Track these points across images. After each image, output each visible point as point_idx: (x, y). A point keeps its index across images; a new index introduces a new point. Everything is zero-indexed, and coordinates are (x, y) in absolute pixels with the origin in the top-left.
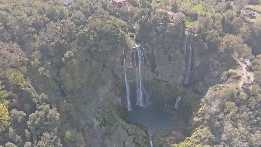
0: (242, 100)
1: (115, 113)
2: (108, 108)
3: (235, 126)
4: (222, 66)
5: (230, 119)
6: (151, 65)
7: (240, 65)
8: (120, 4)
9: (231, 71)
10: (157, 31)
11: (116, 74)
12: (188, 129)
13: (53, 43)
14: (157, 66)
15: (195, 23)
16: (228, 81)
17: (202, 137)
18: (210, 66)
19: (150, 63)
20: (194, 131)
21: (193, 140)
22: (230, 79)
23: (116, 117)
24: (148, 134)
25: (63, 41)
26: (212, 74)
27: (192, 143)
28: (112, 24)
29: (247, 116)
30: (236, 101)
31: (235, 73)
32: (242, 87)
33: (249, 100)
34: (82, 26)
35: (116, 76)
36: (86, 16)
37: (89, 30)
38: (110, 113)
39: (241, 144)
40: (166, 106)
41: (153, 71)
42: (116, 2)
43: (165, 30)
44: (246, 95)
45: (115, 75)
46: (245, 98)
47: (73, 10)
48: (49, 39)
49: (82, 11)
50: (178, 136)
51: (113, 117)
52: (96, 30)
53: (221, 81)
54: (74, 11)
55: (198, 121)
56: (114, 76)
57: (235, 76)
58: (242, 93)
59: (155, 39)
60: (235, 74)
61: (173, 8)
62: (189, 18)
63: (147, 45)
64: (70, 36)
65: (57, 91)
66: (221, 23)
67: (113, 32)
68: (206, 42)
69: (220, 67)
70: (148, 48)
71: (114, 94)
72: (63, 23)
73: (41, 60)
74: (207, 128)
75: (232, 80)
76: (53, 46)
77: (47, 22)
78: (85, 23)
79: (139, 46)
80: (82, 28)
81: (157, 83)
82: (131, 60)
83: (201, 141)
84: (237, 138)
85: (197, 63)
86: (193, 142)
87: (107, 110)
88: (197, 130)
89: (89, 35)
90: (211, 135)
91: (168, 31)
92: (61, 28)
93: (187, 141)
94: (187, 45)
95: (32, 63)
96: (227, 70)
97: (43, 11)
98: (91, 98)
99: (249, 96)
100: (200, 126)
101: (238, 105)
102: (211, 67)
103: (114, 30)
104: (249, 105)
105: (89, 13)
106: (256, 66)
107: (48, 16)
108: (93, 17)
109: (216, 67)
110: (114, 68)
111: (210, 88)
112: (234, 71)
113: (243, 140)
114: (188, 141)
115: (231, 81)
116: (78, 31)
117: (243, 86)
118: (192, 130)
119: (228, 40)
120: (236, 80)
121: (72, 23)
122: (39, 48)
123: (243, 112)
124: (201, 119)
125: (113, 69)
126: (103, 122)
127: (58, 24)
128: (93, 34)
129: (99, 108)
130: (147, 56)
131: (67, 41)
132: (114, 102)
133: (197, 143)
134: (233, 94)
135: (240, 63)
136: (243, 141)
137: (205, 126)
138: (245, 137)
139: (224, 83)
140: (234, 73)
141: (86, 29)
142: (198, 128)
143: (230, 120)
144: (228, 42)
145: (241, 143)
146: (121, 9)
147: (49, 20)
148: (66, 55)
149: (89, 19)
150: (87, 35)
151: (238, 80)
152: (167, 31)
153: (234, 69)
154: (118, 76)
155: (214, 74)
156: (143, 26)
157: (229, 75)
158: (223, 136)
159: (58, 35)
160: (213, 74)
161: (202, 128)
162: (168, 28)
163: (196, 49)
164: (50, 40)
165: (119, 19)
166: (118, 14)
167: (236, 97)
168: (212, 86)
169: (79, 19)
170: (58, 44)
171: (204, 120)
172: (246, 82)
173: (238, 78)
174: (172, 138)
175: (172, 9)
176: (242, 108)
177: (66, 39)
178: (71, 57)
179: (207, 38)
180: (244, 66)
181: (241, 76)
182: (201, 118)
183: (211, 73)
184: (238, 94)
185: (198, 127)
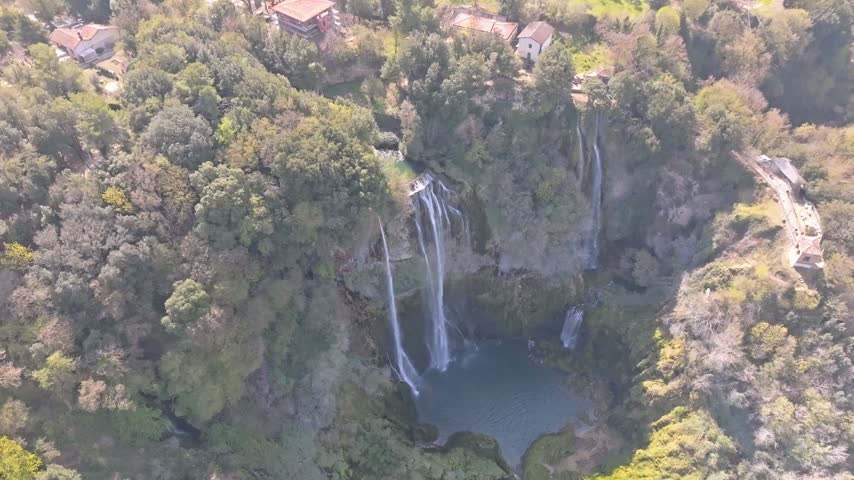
0: (806, 311)
1: (385, 428)
2: (355, 419)
3: (797, 400)
4: (703, 190)
5: (777, 379)
6: (474, 233)
7: (766, 185)
8: (317, 28)
9: (742, 210)
10: (476, 111)
11: (352, 288)
12: (630, 416)
13: (109, 271)
14: (495, 231)
15: (594, 54)
16: (738, 245)
17: (697, 454)
18: (660, 192)
19: (471, 230)
20: (654, 424)
21: (667, 465)
22: (748, 240)
23: (392, 442)
24: (505, 463)
25: (143, 244)
26: (666, 215)
27: (665, 473)
28: (324, 133)
29: (831, 361)
30: (788, 319)
31: (759, 218)
32: (797, 269)
33: (825, 308)
34: (207, 165)
35: (355, 295)
36: (208, 117)
37: (237, 176)
38: (364, 435)
39: (825, 454)
40: (531, 343)
41: (480, 250)
42: (297, 18)
43: (507, 103)
44: (816, 292)
45: (351, 293)
46: (813, 305)
47: (144, 99)
48: (85, 257)
49: (183, 95)
50: (600, 444)
51: (381, 446)
52: (265, 171)
53: (715, 246)
54: (148, 101)
55: (666, 394)
56: (349, 297)
57: (760, 228)
58: (802, 288)
59: (479, 145)
60: (760, 221)
61: (505, 5)
62: (565, 35)
63: (453, 172)
64: (165, 215)
65: (167, 436)
66: (684, 45)
67: (335, 168)
68: (648, 123)
69: (695, 194)
70: (460, 183)
71: (363, 363)
72: (123, 168)
73: (77, 349)
74: (704, 416)
75: (754, 242)
76: (111, 286)
77: (46, 174)
78: (214, 151)
79: (427, 182)
80: (210, 177)
81: (493, 279)
82: (405, 236)
83: (695, 465)
84: (810, 436)
85: (618, 190)
86: (667, 469)
87: (354, 427)
88: (666, 423)
89: (246, 197)
90: (722, 437)
91: (517, 106)
92: (121, 193)
93: (641, 464)
94: (584, 144)
95: (41, 375)
96: (728, 206)
97: (14, 131)
98: (291, 410)
99: (825, 293)
100: (677, 409)
101: (794, 330)
102: (663, 194)
103: (337, 158)
104: (828, 323)
105: (215, 99)
106: (821, 182)
107: (43, 147)
108: (238, 114)
109: (681, 194)
110: (345, 274)
111: (686, 278)
112: (754, 211)
113: (829, 441)
114: (645, 463)
115: (751, 248)
116: (196, 193)
117: (800, 265)
118: (645, 420)
119: (720, 107)
120: (768, 241)
121: (161, 160)
122: (50, 305)
123: (812, 348)
124: (677, 387)
125: (342, 276)
126: (351, 472)
127: (102, 178)
128: (260, 190)
129: (326, 430)
130: (459, 208)
131: (161, 241)
132: (371, 390)
133: (682, 472)
134: (774, 296)
135: (767, 178)
136: (828, 444)
137: (696, 409)
138: (833, 429)
139: (725, 252)
140: (756, 219)
141: (227, 177)
142: (670, 415)
143: (777, 382)
144: (722, 114)
145: (826, 449)
146: (323, 47)
147: (52, 163)
148: (174, 301)
149: (222, 127)
150: (240, 201)
151: (773, 239)
152: (514, 109)
153: (751, 202)
154: (362, 293)
155: (673, 217)
156: (429, 105)
157: (740, 227)
158: (764, 436)
159: (120, 229)
160: (670, 217)
161: (684, 415)
162: (516, 98)
163: (612, 147)
164: (90, 262)
165: (340, 103)
166: (317, 67)
167: (785, 304)
168: (690, 271)
169: (186, 139)
170: (130, 266)
171: (686, 390)
172: (809, 252)
173: (773, 234)
174: (585, 454)
175: (504, 10)
176: (810, 337)
177: (155, 234)
178: (197, 304)
179: (653, 110)
180: (780, 187)
181: (782, 225)
182: (674, 384)
183: (662, 213)
184: (790, 294)
185: (669, 412)
